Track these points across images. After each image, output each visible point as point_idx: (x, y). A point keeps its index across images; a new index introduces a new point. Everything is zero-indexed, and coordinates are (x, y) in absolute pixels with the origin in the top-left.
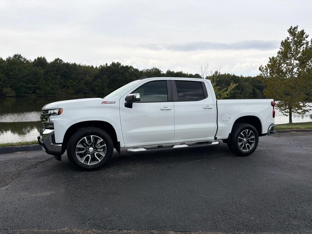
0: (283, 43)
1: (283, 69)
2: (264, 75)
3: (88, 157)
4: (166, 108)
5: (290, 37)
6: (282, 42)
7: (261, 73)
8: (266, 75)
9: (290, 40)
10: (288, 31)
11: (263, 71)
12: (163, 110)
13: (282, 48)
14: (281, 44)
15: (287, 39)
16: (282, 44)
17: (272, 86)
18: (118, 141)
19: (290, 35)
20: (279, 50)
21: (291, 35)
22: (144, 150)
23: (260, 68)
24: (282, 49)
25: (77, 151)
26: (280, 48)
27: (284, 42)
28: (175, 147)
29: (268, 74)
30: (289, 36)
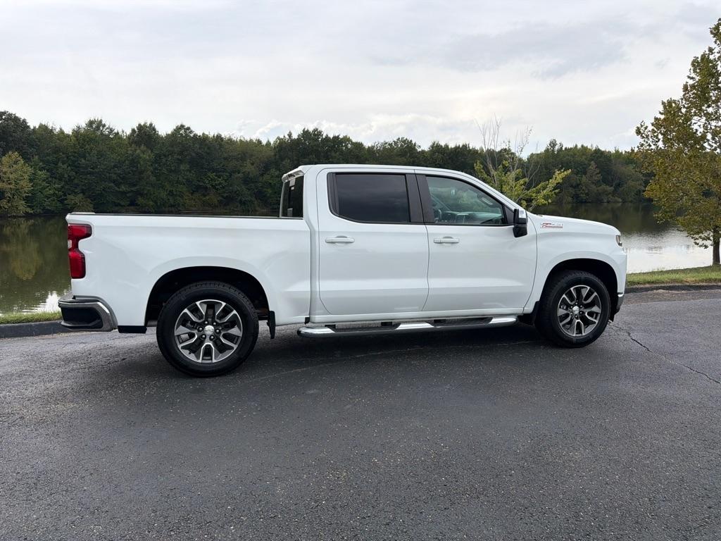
0: (698, 62)
1: (697, 130)
2: (650, 145)
5: (716, 46)
6: (694, 61)
7: (642, 141)
8: (653, 147)
9: (716, 54)
10: (711, 32)
11: (647, 136)
13: (693, 75)
14: (693, 65)
15: (707, 52)
16: (695, 64)
17: (665, 173)
19: (716, 42)
20: (685, 80)
21: (718, 42)
23: (638, 128)
24: (692, 78)
26: (689, 77)
27: (699, 59)
29: (661, 144)
30: (713, 46)
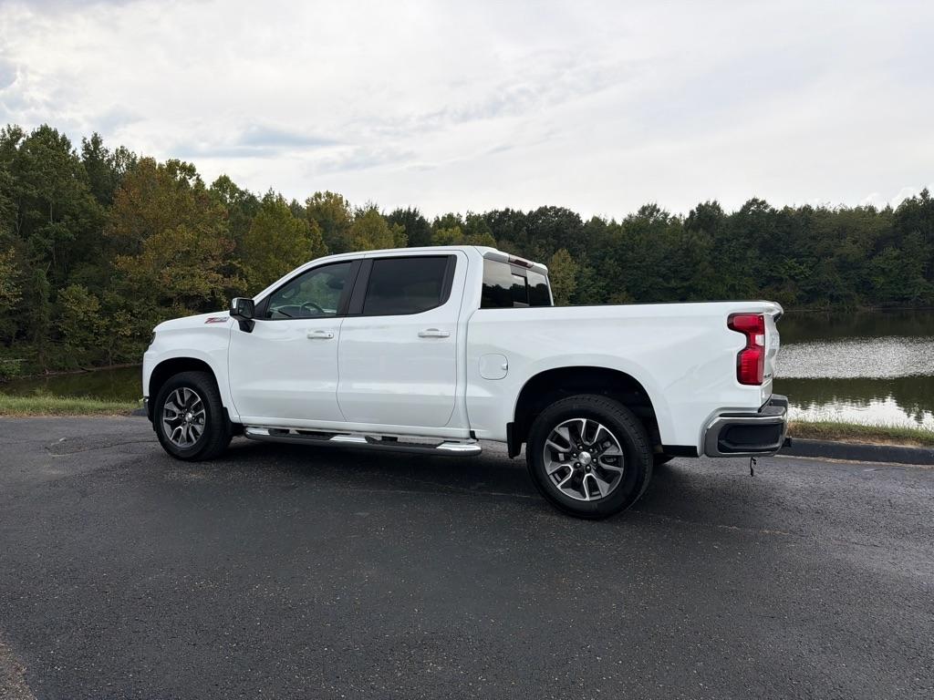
3: (180, 429)
4: (323, 335)
12: (312, 338)
18: (224, 406)
22: (266, 433)
25: (167, 416)
28: (336, 439)
